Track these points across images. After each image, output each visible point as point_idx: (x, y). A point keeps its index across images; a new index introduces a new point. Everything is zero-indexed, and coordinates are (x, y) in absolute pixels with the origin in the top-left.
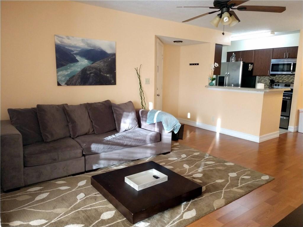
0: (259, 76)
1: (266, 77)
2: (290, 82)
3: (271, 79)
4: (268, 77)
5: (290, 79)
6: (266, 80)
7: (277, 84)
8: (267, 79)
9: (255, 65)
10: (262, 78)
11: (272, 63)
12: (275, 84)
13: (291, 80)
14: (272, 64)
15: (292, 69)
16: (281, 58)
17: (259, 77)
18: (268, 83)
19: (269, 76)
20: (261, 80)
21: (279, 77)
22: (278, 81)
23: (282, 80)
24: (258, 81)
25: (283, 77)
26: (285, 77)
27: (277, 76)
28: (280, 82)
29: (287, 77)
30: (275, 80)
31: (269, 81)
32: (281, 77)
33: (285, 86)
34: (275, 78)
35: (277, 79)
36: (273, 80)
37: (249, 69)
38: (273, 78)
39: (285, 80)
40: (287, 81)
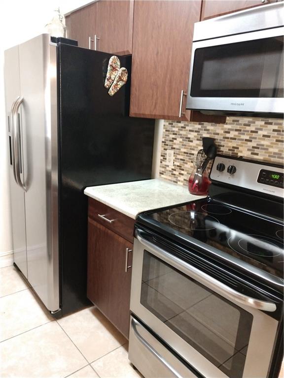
0: (164, 117)
3: (206, 135)
6: (189, 140)
7: (228, 163)
8: (192, 135)
10: (176, 129)
11: (195, 46)
12: (218, 160)
14: (197, 50)
17: (167, 124)
18: (196, 152)
19: (183, 118)
20: (174, 136)
21: (238, 127)
22: (233, 147)
23: (249, 143)
24: (164, 140)
25: (257, 132)
26: (266, 133)
27: (230, 124)
28: (240, 154)
29: (274, 130)
30: (222, 143)
31: (198, 142)
32: (248, 128)
33: (259, 181)
34: (222, 134)
35: (232, 138)
36: (214, 140)
37: (106, 80)
38: (216, 131)
39: (263, 145)
40: (275, 153)
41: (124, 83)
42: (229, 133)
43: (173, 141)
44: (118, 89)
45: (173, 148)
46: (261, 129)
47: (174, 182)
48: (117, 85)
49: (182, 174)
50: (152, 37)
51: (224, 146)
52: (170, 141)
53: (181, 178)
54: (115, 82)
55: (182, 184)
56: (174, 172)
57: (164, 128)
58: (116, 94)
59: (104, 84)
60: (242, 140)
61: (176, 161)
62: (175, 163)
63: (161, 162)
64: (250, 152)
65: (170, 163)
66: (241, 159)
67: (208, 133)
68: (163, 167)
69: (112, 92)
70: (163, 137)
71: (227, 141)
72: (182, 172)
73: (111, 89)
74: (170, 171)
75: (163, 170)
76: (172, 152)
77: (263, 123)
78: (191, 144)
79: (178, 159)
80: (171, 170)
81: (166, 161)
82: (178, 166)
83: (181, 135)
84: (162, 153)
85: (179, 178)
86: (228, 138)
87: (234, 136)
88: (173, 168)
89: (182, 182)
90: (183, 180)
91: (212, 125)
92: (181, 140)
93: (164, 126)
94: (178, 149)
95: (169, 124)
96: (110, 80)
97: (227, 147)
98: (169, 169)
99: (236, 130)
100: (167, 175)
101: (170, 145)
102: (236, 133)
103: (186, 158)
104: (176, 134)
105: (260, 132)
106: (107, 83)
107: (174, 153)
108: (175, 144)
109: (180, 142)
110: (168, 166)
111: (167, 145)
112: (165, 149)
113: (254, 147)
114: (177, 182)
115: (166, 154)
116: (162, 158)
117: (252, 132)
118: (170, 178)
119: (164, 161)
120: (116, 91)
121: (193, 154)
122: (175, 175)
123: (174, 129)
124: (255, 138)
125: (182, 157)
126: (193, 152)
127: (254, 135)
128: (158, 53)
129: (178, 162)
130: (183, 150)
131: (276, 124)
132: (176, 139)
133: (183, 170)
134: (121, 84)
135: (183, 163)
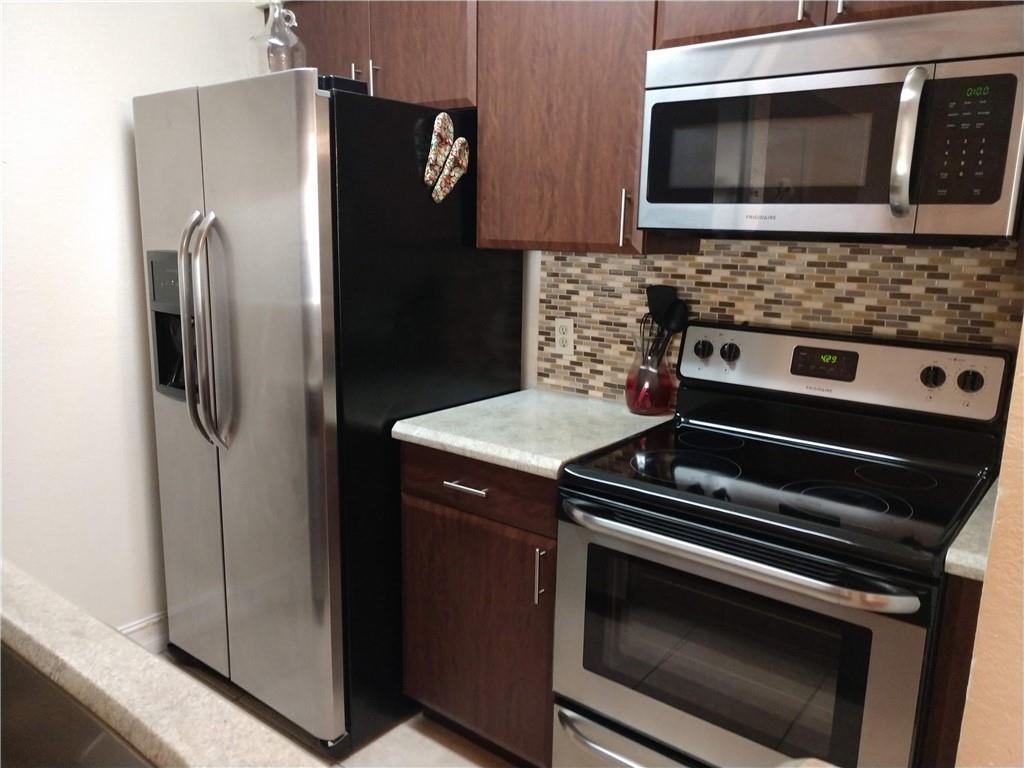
1: (613, 262)
2: (849, 327)
3: (653, 280)
4: (630, 262)
5: (843, 287)
6: (611, 293)
7: (719, 338)
8: (618, 283)
9: (491, 125)
10: (574, 271)
11: (652, 99)
12: (695, 334)
13: (860, 305)
14: (659, 109)
15: (902, 166)
16: (752, 23)
17: (550, 258)
18: (630, 320)
19: (628, 249)
20: (571, 287)
21: (729, 261)
22: (721, 304)
23: (758, 294)
24: (544, 297)
25: (773, 270)
26: (792, 270)
27: (709, 253)
28: (739, 318)
29: (811, 264)
30: (695, 296)
31: (635, 297)
32: (751, 261)
33: (795, 370)
34: (691, 277)
35: (716, 285)
36: (674, 290)
37: (428, 168)
38: (675, 270)
39: (790, 296)
40: (815, 311)
41: (462, 172)
42: (709, 272)
43: (569, 298)
44: (452, 185)
45: (569, 314)
46: (782, 263)
47: (579, 391)
48: (449, 177)
49: (600, 373)
50: (533, 71)
51: (698, 302)
52: (562, 297)
53: (598, 381)
54: (446, 171)
55: (600, 394)
56: (578, 369)
57: (543, 269)
58: (447, 197)
59: (424, 176)
60: (742, 286)
61: (581, 343)
62: (580, 348)
63: (541, 349)
64: (761, 313)
65: (566, 347)
66: (745, 327)
67: (659, 276)
68: (547, 360)
69: (439, 193)
70: (542, 291)
71: (707, 291)
72: (599, 367)
73: (437, 187)
74: (566, 367)
75: (548, 365)
76: (570, 322)
77: (784, 250)
78: (617, 302)
79: (587, 338)
80: (568, 364)
81: (554, 346)
82: (586, 354)
83: (589, 282)
84: (540, 327)
85: (591, 382)
86: (707, 284)
87: (722, 278)
88: (574, 359)
89: (599, 389)
90: (602, 385)
91: (666, 259)
92: (591, 294)
93: (543, 263)
94: (582, 316)
95: (557, 259)
96: (437, 168)
97: (706, 303)
98: (565, 362)
99: (725, 267)
100: (557, 377)
101: (562, 308)
102: (727, 273)
103: (608, 336)
104: (576, 282)
105: (779, 269)
106: (429, 174)
107: (575, 326)
108: (575, 304)
109: (588, 299)
110: (560, 356)
111: (555, 308)
112: (548, 318)
113: (767, 301)
114: (586, 392)
115: (554, 329)
116: (542, 338)
117: (761, 268)
118: (567, 384)
119: (548, 345)
120: (448, 191)
121: (625, 325)
122: (580, 375)
123: (569, 270)
124: (770, 282)
125: (596, 334)
126: (623, 320)
127: (766, 275)
128: (549, 108)
129: (587, 344)
130: (597, 317)
131: (813, 251)
132: (576, 293)
133: (601, 362)
134: (457, 174)
135: (600, 345)
